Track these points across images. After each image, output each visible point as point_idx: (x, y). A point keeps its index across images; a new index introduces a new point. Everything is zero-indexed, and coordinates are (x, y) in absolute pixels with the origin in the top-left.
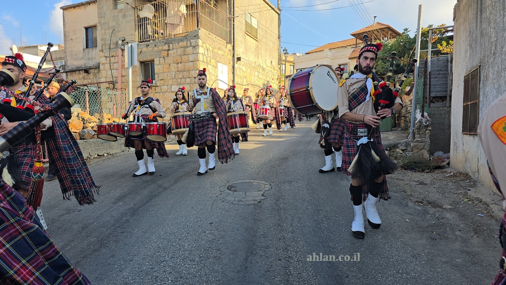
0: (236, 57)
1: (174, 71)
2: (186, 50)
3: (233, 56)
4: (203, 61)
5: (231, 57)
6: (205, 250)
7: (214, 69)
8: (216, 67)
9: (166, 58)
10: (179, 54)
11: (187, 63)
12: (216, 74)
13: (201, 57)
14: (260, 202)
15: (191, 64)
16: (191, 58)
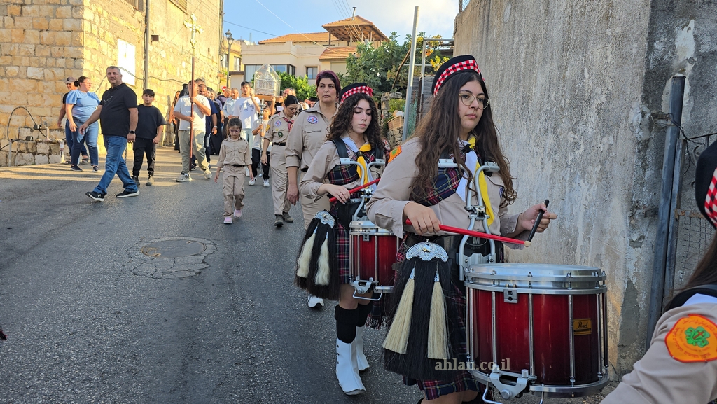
0: (150, 34)
1: (33, 42)
2: (59, 9)
3: (146, 31)
4: (91, 33)
5: (141, 33)
6: (109, 360)
7: (110, 49)
8: (114, 46)
9: (17, 18)
10: (44, 14)
11: (60, 33)
12: (114, 58)
13: (86, 26)
14: (200, 273)
15: (68, 35)
16: (68, 24)
